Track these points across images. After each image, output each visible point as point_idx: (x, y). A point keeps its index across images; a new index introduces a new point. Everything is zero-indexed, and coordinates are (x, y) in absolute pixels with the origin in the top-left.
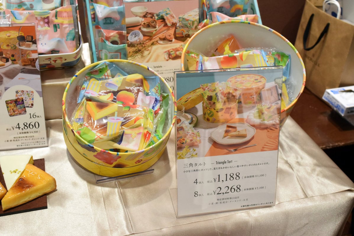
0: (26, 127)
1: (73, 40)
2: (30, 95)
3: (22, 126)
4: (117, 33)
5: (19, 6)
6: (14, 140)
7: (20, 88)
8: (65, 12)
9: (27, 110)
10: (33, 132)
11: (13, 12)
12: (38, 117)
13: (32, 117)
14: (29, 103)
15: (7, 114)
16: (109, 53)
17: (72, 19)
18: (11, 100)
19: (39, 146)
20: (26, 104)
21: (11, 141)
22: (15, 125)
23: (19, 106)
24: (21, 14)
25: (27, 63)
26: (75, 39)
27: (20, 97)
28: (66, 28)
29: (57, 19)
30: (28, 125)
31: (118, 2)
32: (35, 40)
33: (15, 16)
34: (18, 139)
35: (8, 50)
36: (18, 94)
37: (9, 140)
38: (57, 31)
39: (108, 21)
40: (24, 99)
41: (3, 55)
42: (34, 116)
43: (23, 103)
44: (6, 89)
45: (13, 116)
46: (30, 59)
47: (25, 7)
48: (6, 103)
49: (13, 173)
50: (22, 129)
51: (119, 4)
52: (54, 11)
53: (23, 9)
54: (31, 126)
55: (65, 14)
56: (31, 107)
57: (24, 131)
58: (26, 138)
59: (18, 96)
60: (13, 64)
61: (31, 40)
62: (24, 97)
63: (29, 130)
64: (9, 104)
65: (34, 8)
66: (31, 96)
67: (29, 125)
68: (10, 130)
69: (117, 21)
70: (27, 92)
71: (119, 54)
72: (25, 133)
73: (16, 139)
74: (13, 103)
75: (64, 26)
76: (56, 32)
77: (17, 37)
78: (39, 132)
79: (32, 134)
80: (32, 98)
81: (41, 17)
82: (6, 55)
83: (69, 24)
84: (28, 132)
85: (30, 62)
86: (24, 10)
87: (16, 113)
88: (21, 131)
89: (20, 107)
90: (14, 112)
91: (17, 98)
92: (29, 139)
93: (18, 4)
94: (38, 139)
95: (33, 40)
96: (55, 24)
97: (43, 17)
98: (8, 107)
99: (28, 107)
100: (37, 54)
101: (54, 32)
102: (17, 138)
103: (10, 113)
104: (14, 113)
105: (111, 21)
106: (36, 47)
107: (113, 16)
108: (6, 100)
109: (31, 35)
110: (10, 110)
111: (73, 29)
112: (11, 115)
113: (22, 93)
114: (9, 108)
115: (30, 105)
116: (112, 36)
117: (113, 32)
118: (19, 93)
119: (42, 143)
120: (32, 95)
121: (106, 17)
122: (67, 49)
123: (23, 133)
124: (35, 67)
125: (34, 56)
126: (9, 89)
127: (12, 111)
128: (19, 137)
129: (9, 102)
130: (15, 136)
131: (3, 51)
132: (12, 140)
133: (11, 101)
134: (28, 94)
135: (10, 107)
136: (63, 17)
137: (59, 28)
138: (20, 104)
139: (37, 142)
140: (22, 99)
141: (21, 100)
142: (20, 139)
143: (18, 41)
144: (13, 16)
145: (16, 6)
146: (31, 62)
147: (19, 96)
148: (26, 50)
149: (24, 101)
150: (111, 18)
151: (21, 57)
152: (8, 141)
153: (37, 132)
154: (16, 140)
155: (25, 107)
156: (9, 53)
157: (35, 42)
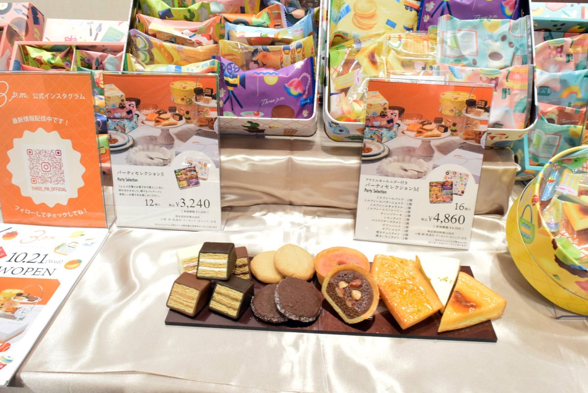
0: (447, 220)
1: (523, 112)
2: (463, 179)
3: (442, 218)
4: (558, 108)
5: (455, 61)
6: (427, 234)
7: (453, 168)
8: (518, 73)
9: (453, 199)
10: (454, 228)
11: (452, 67)
12: (466, 209)
13: (458, 208)
14: (459, 190)
15: (428, 199)
16: (546, 134)
17: (527, 84)
18: (437, 182)
19: (456, 247)
20: (454, 190)
21: (423, 234)
22: (434, 215)
23: (445, 191)
24: (463, 71)
25: (470, 137)
26: (525, 112)
27: (449, 180)
28: (516, 94)
29: (507, 81)
30: (450, 218)
31: (556, 67)
32: (489, 107)
33: (454, 73)
34: (432, 234)
35: (450, 117)
36: (448, 176)
37: (421, 233)
38: (506, 97)
39: (543, 91)
40: (454, 183)
41: (442, 122)
42: (462, 207)
43: (452, 189)
44: (434, 168)
45: (435, 203)
46: (476, 131)
47: (465, 63)
48: (430, 185)
49: (442, 281)
50: (442, 222)
51: (557, 70)
52: (505, 71)
53: (462, 65)
54: (454, 220)
55: (517, 77)
56: (460, 195)
57: (444, 224)
58: (442, 234)
59: (447, 178)
60: (452, 135)
61: (483, 106)
62: (454, 180)
63: (450, 224)
64: (434, 187)
65: (478, 64)
66: (465, 181)
67: (452, 218)
68: (426, 220)
69: (555, 91)
70: (461, 174)
71: (558, 137)
72: (444, 227)
73: (430, 233)
74: (439, 186)
75: (515, 92)
76: (504, 100)
77: (467, 101)
78: (462, 229)
79: (452, 231)
80: (464, 184)
81: (488, 78)
82: (446, 123)
83: (521, 90)
84: (447, 227)
85: (474, 135)
86: (464, 66)
87: (439, 199)
88: (439, 223)
89: (447, 193)
90: (437, 198)
91: (445, 180)
92: (447, 236)
93: (454, 57)
94: (458, 238)
95: (487, 106)
96: (505, 87)
97: (490, 77)
98: (430, 191)
99: (456, 194)
100: (487, 126)
101: (503, 98)
102: (432, 232)
103: (431, 199)
104: (436, 200)
105: (547, 92)
106: (488, 116)
107: (551, 85)
108: (431, 181)
109: (485, 100)
110: (433, 195)
111: (525, 97)
112: (432, 202)
113: (453, 175)
114: (432, 192)
115: (460, 193)
116: (549, 112)
117: (551, 107)
118: (450, 174)
119: (461, 244)
120: (465, 179)
121: (541, 86)
122: (514, 124)
123: (441, 227)
124: (479, 142)
125: (482, 128)
126: (438, 167)
127: (434, 196)
128: (435, 232)
129: (434, 184)
130: (429, 229)
131: (443, 117)
132: (425, 234)
133: (437, 184)
134: (461, 178)
135: (434, 191)
136: (515, 80)
137: (509, 94)
138: (447, 189)
139: (456, 242)
140: (452, 182)
141: (450, 184)
142: (435, 234)
143: (466, 106)
144: (451, 73)
145: (452, 60)
146: (476, 135)
147: (449, 178)
148: (473, 119)
149: (453, 185)
150: (548, 87)
151: (464, 127)
152: (419, 234)
153: (459, 228)
154: (430, 235)
155: (452, 194)
156: (450, 121)
157: (487, 110)
